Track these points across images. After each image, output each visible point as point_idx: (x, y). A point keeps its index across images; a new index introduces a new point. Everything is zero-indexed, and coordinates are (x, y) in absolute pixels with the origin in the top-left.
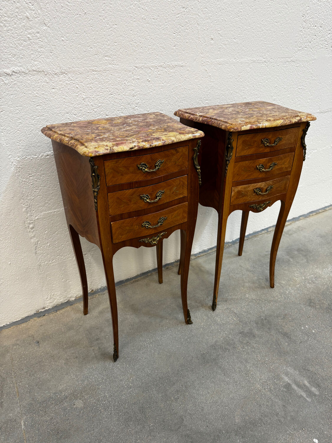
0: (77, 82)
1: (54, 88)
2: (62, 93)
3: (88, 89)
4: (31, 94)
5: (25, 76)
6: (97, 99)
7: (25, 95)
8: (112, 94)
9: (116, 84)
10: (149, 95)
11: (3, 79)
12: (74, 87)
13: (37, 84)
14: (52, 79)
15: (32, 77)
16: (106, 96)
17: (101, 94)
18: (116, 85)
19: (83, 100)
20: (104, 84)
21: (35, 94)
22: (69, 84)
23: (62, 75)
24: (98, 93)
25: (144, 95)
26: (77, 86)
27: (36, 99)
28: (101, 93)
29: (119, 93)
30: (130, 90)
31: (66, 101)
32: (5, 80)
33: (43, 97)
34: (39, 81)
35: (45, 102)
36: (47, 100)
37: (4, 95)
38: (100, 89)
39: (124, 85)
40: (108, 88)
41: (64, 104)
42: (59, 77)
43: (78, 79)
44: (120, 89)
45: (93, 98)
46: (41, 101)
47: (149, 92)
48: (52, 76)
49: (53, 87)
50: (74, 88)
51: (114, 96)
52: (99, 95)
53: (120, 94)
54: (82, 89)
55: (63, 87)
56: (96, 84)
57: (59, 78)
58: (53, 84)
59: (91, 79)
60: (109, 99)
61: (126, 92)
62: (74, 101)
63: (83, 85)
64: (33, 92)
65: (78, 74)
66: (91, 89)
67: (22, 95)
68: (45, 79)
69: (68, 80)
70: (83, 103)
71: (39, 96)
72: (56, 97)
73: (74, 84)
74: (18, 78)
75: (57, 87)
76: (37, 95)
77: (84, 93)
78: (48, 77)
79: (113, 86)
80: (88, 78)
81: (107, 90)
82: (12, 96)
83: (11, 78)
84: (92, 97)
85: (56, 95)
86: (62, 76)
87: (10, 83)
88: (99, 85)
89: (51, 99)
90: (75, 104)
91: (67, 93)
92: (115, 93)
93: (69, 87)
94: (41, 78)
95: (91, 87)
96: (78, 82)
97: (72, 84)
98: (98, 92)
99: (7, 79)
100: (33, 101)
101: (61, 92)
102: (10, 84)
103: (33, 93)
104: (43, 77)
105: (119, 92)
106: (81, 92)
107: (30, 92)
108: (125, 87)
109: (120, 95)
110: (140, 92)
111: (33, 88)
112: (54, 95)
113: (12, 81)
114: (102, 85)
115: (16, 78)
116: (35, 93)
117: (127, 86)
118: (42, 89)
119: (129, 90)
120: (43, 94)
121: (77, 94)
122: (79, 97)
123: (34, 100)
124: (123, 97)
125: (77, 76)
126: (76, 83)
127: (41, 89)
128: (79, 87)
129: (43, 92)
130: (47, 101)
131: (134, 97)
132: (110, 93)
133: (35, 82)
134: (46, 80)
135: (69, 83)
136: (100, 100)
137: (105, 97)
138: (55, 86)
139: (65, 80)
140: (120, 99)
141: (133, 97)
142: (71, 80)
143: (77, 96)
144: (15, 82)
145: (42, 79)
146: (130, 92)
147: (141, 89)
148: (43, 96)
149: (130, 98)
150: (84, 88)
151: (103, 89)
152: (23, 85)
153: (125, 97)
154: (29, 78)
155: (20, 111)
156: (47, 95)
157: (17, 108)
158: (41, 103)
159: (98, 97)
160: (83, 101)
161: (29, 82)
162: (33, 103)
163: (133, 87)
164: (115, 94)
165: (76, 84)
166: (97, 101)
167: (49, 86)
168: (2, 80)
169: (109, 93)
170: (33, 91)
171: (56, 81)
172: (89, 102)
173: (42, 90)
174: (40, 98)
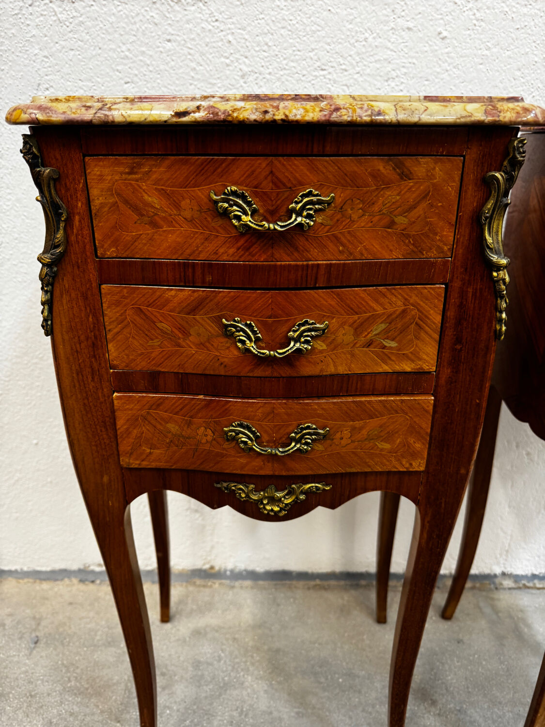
0: (229, 26)
1: (169, 41)
2: (190, 54)
3: (257, 49)
4: (114, 50)
5: (104, 5)
6: (279, 79)
7: (100, 51)
8: (324, 67)
9: (340, 40)
10: (437, 80)
11: (56, 9)
12: (222, 40)
13: (131, 27)
14: (168, 15)
15: (120, 8)
16: (305, 72)
17: (292, 64)
18: (340, 43)
19: (243, 77)
20: (305, 38)
21: (122, 52)
22: (210, 30)
23: (193, 5)
24: (285, 62)
25: (421, 77)
26: (230, 38)
27: (126, 65)
28: (292, 61)
29: (343, 67)
30: (379, 60)
31: (196, 77)
32: (61, 13)
33: (141, 61)
34: (137, 19)
35: (145, 75)
36: (151, 68)
37: (54, 49)
38: (291, 52)
39: (364, 45)
40: (313, 50)
41: (191, 84)
42: (185, 10)
43: (234, 20)
44: (350, 56)
45: (270, 74)
46: (136, 72)
47: (438, 70)
48: (168, 7)
49: (168, 37)
50: (220, 44)
51: (330, 73)
52: (287, 67)
53: (346, 70)
54: (242, 47)
55: (193, 39)
56: (282, 35)
57: (186, 13)
58: (170, 30)
59: (269, 22)
60: (313, 82)
61: (365, 65)
62: (218, 78)
63: (246, 37)
64: (120, 47)
65: (237, 6)
66: (265, 48)
67: (94, 53)
68: (151, 14)
69: (207, 21)
70: (241, 86)
71: (131, 59)
72: (173, 63)
73: (222, 31)
74: (88, 9)
75: (178, 38)
76: (127, 53)
77: (246, 57)
78: (157, 9)
79: (329, 44)
80: (261, 16)
81: (311, 54)
82: (72, 53)
83: (74, 8)
84: (268, 71)
85: (174, 58)
86: (193, 8)
87: (71, 20)
88: (291, 41)
89: (162, 67)
90: (219, 88)
91: (202, 54)
92: (334, 64)
93: (208, 40)
94: (143, 11)
95: (267, 44)
96: (232, 26)
97: (217, 31)
98: (285, 59)
99: (64, 10)
100: (118, 70)
101: (186, 51)
102: (71, 23)
103: (119, 50)
104: (147, 9)
105: (346, 62)
106: (238, 56)
107: (114, 47)
108: (364, 50)
109: (346, 73)
110: (408, 68)
111: (122, 35)
112: (168, 58)
113: (75, 14)
114: (298, 40)
115: (84, 8)
116: (124, 48)
117: (370, 49)
118: (142, 39)
119: (376, 61)
120: (143, 53)
121: (228, 61)
122: (231, 68)
123: (119, 68)
124: (356, 80)
125: (232, 10)
126: (229, 29)
127: (138, 39)
128: (234, 42)
129: (144, 49)
130: (151, 71)
131: (389, 82)
132: (318, 64)
133: (126, 20)
134: (152, 16)
135: (210, 27)
136: (287, 80)
137: (304, 76)
138: (172, 35)
139: (199, 21)
140: (346, 85)
141: (387, 81)
142: (217, 20)
143: (228, 65)
144: (81, 19)
145: (145, 13)
146: (378, 66)
147: (414, 61)
148: (141, 58)
149: (375, 85)
150: (248, 44)
151: (299, 53)
152: (98, 28)
153: (361, 79)
154: (115, 10)
155: (85, 91)
156: (151, 56)
157: (81, 83)
158: (136, 75)
159: (282, 73)
160: (242, 81)
161: (113, 19)
162: (118, 73)
163: (389, 52)
164: (331, 70)
165: (228, 32)
166: (278, 84)
167: (160, 33)
168: (54, 11)
169: (316, 66)
170: (121, 45)
171: (178, 21)
172: (257, 84)
173: (142, 42)
174: (134, 62)
